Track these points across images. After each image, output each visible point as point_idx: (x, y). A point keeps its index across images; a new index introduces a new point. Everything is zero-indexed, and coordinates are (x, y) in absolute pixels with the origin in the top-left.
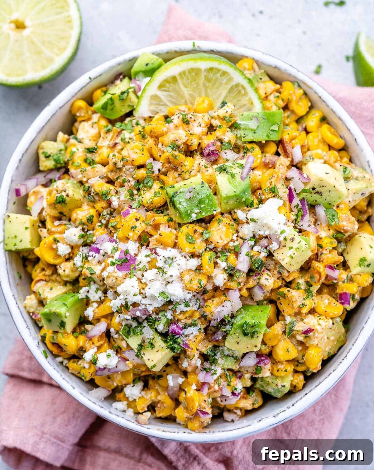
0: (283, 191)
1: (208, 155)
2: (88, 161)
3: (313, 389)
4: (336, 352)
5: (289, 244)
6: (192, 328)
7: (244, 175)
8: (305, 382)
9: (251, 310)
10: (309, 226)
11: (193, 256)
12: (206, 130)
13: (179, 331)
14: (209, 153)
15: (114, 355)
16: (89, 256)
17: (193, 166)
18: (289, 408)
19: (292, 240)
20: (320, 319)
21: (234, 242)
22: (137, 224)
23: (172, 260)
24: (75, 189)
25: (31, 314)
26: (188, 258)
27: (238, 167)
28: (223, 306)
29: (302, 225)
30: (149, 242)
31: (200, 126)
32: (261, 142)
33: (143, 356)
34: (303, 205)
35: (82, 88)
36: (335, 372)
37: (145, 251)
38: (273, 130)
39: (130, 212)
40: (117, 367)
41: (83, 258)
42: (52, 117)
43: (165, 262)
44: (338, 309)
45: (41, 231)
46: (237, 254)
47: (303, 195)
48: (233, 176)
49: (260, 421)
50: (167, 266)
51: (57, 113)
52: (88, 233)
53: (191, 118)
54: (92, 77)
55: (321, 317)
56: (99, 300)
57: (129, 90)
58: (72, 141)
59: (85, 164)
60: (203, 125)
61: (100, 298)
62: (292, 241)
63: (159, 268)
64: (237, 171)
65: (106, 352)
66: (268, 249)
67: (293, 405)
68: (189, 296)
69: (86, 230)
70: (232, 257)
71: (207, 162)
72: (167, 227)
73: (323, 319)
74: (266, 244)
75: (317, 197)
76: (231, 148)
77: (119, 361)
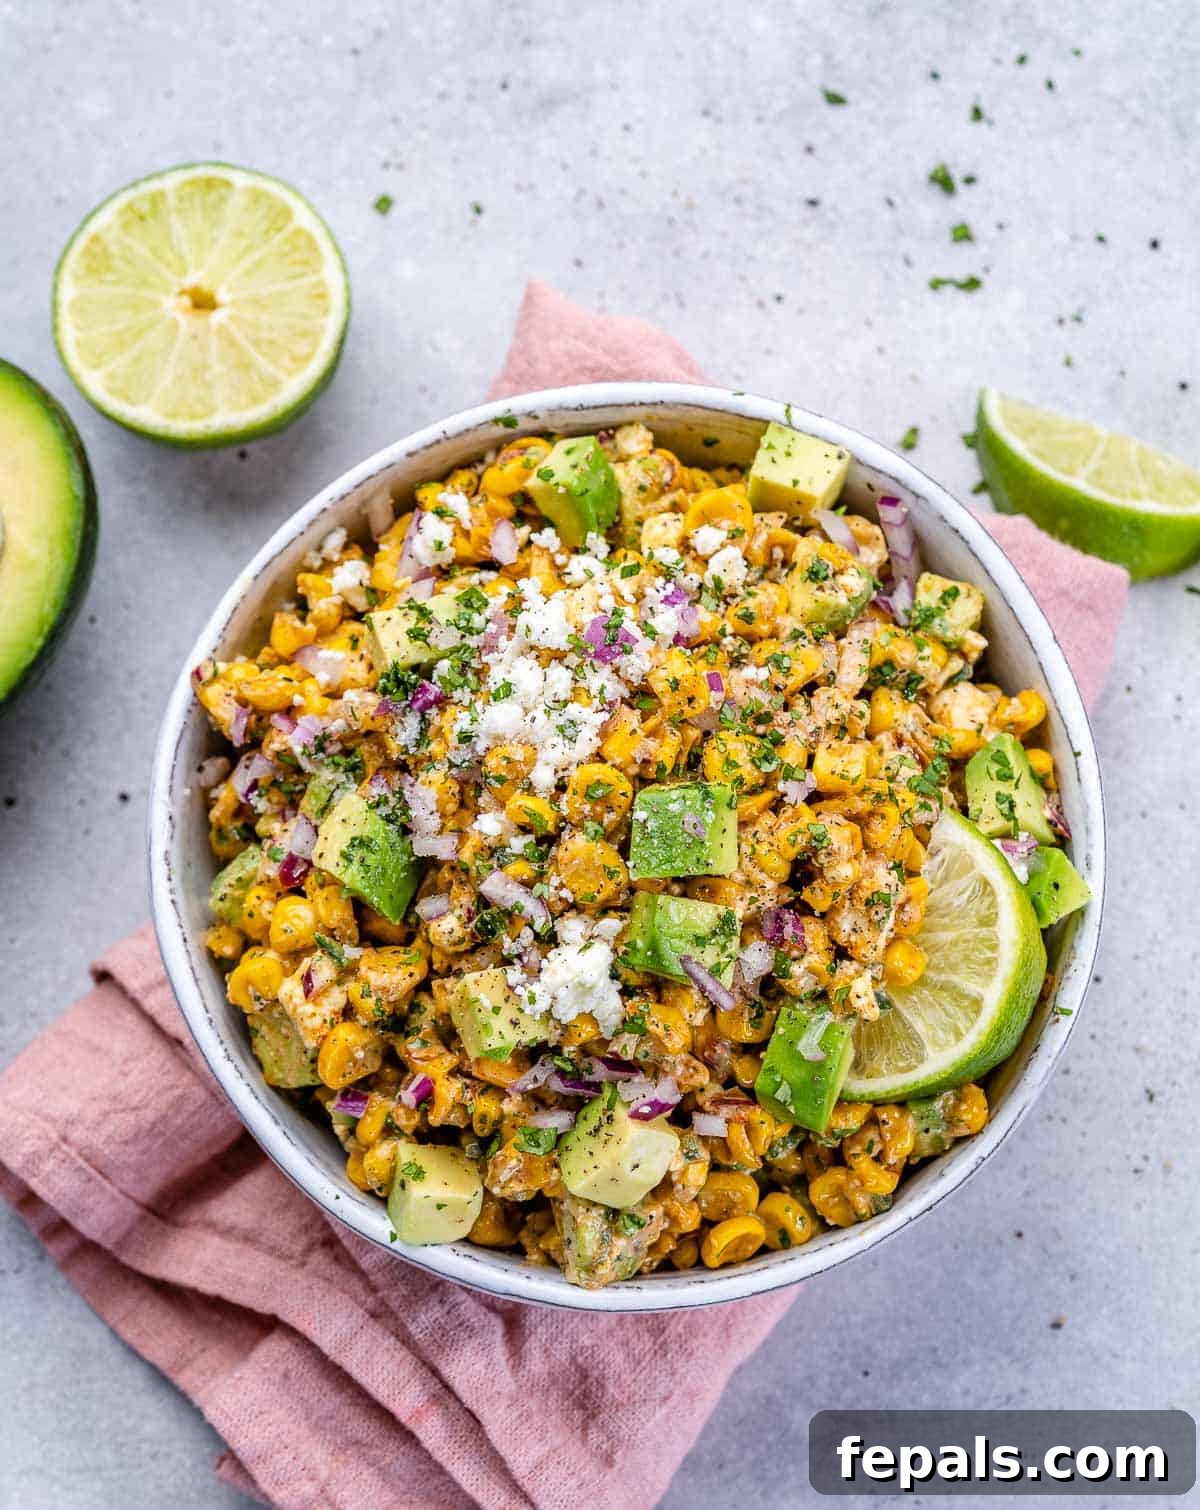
0: (628, 1047)
1: (778, 918)
2: (886, 670)
3: (190, 961)
4: (255, 1052)
5: (509, 1012)
6: (415, 734)
7: (695, 970)
8: (216, 956)
9: (402, 875)
10: (536, 1080)
11: (561, 788)
12: (842, 939)
13: (420, 703)
14: (781, 919)
15: (437, 561)
16: (668, 581)
17: (762, 871)
18: (172, 891)
19: (515, 1024)
20: (325, 1021)
21: (556, 888)
22: (680, 697)
23: (571, 739)
24: (831, 611)
25: (611, 432)
26: (561, 774)
27: (719, 964)
28: (432, 813)
29: (543, 1065)
30: (632, 707)
31: (854, 930)
32: (765, 1049)
33: (404, 611)
34: (589, 1085)
35: (1066, 727)
36: (207, 1023)
37: (615, 690)
38: (779, 1085)
39: (713, 693)
40: (411, 556)
41: (668, 568)
42: (1027, 636)
43: (572, 722)
44: (332, 1075)
45: (781, 517)
46: (528, 885)
47: (607, 1093)
48: (699, 941)
49: (171, 818)
50: (561, 721)
51: (1032, 652)
52: (722, 603)
53: (877, 913)
54: (1079, 758)
55: (328, 1025)
56: (567, 570)
57: (1012, 823)
58: (957, 664)
59: (882, 659)
60: (853, 939)
61: (569, 574)
62: (512, 1022)
63: (566, 703)
64: (709, 956)
65: (451, 545)
66: (516, 961)
67: (173, 902)
68: (480, 747)
69: (728, 600)
70: (526, 870)
71: (764, 908)
72: (646, 756)
73: (322, 1027)
74: (525, 959)
75: (593, 1123)
76: (774, 974)
77: (420, 565)
